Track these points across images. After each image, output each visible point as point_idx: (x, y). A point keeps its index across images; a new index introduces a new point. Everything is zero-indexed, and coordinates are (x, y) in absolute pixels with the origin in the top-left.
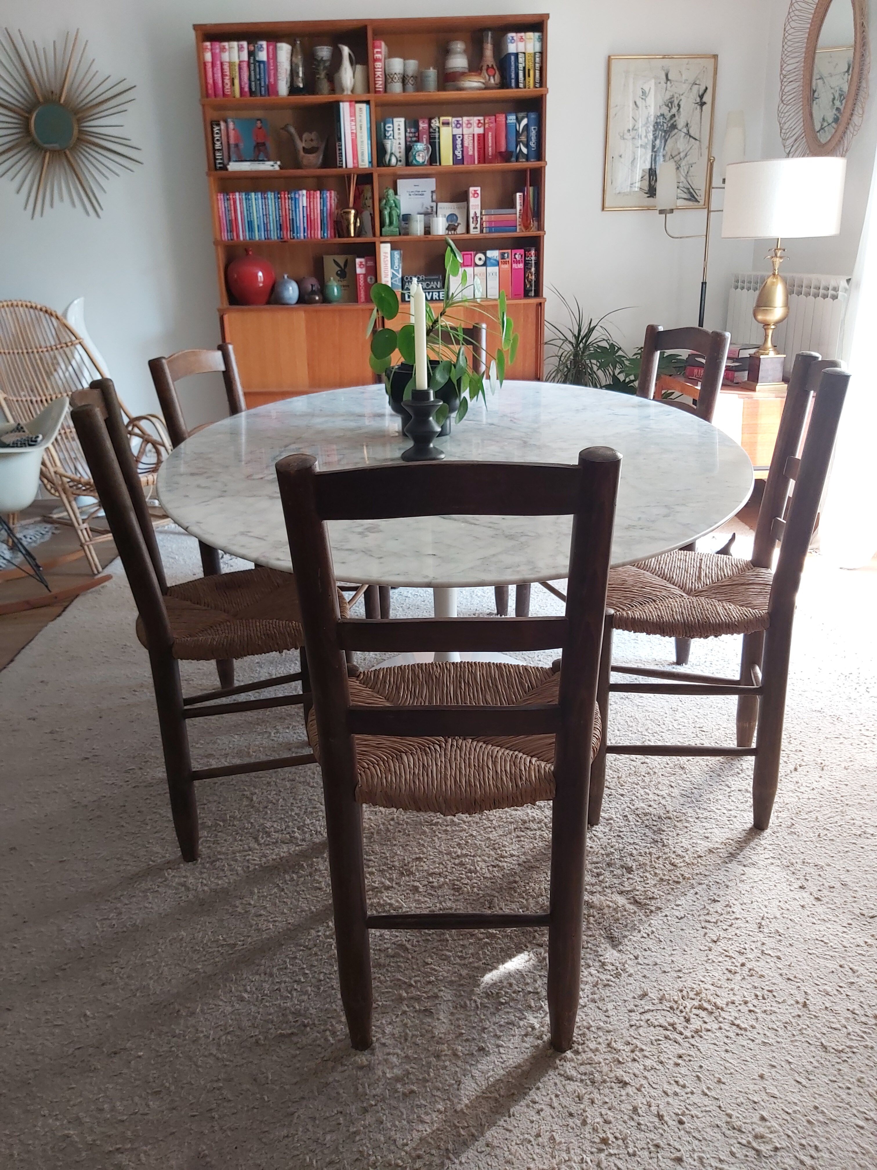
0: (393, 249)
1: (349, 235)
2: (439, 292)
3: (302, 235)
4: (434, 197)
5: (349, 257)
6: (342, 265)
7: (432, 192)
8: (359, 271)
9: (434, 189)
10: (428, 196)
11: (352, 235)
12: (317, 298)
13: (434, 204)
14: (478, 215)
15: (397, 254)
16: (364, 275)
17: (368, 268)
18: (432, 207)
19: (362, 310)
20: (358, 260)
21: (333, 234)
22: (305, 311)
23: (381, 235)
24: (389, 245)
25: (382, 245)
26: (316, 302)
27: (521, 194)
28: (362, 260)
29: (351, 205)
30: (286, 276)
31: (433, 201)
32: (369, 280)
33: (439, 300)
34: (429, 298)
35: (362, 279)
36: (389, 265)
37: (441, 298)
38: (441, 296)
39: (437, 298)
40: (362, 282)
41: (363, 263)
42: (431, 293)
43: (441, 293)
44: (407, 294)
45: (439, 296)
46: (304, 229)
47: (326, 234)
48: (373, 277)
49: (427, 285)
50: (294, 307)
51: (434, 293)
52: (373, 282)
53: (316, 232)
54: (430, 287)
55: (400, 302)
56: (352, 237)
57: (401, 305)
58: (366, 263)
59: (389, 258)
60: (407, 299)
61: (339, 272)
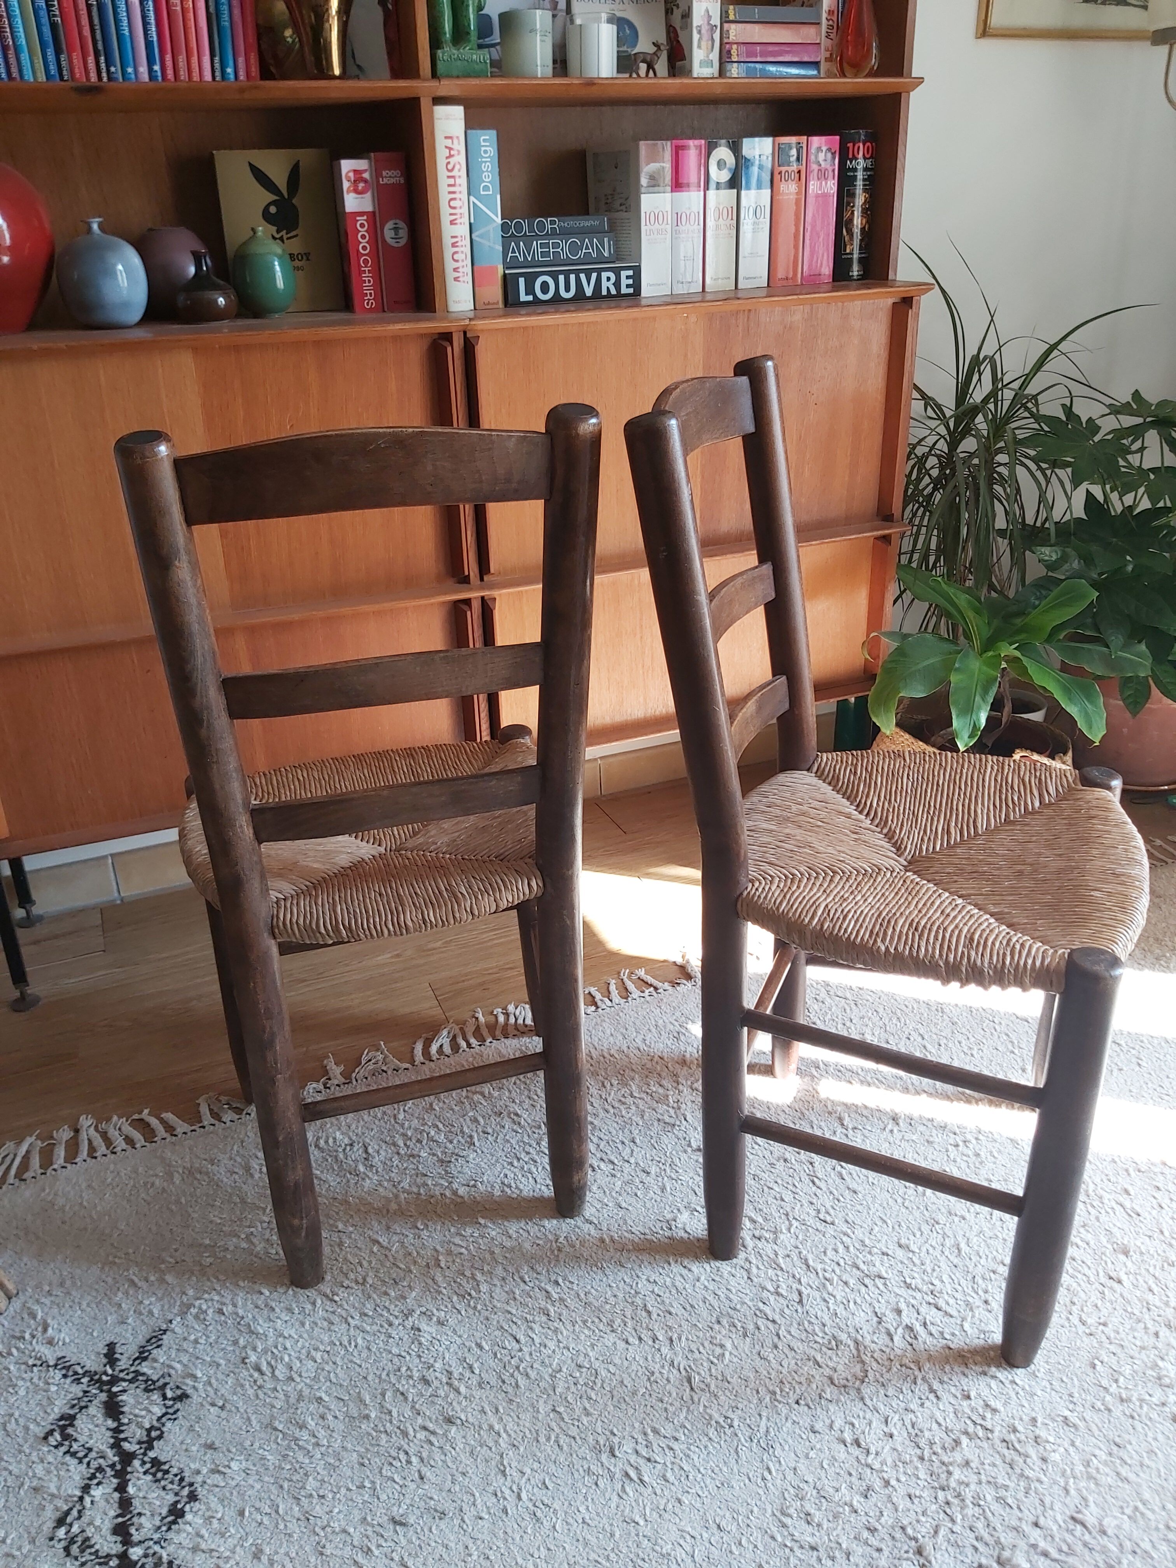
0: (471, 123)
1: (322, 71)
2: (617, 272)
3: (143, 69)
5: (306, 156)
8: (353, 202)
11: (337, 72)
12: (221, 301)
14: (716, 20)
15: (487, 142)
16: (371, 216)
17: (382, 194)
19: (396, 338)
20: (347, 166)
21: (255, 70)
22: (195, 350)
23: (434, 75)
24: (457, 112)
25: (440, 111)
26: (218, 315)
28: (361, 164)
30: (95, 227)
32: (388, 234)
33: (619, 295)
34: (589, 292)
35: (363, 231)
36: (463, 181)
37: (624, 290)
38: (624, 282)
39: (613, 291)
40: (364, 243)
41: (366, 175)
42: (594, 276)
43: (624, 274)
44: (522, 281)
45: (617, 284)
46: (148, 44)
47: (230, 70)
48: (402, 224)
49: (574, 249)
50: (141, 334)
51: (604, 275)
52: (403, 242)
53: (194, 60)
54: (582, 254)
55: (501, 305)
56: (335, 77)
57: (505, 316)
58: (377, 174)
59: (462, 158)
60: (524, 297)
61: (273, 210)
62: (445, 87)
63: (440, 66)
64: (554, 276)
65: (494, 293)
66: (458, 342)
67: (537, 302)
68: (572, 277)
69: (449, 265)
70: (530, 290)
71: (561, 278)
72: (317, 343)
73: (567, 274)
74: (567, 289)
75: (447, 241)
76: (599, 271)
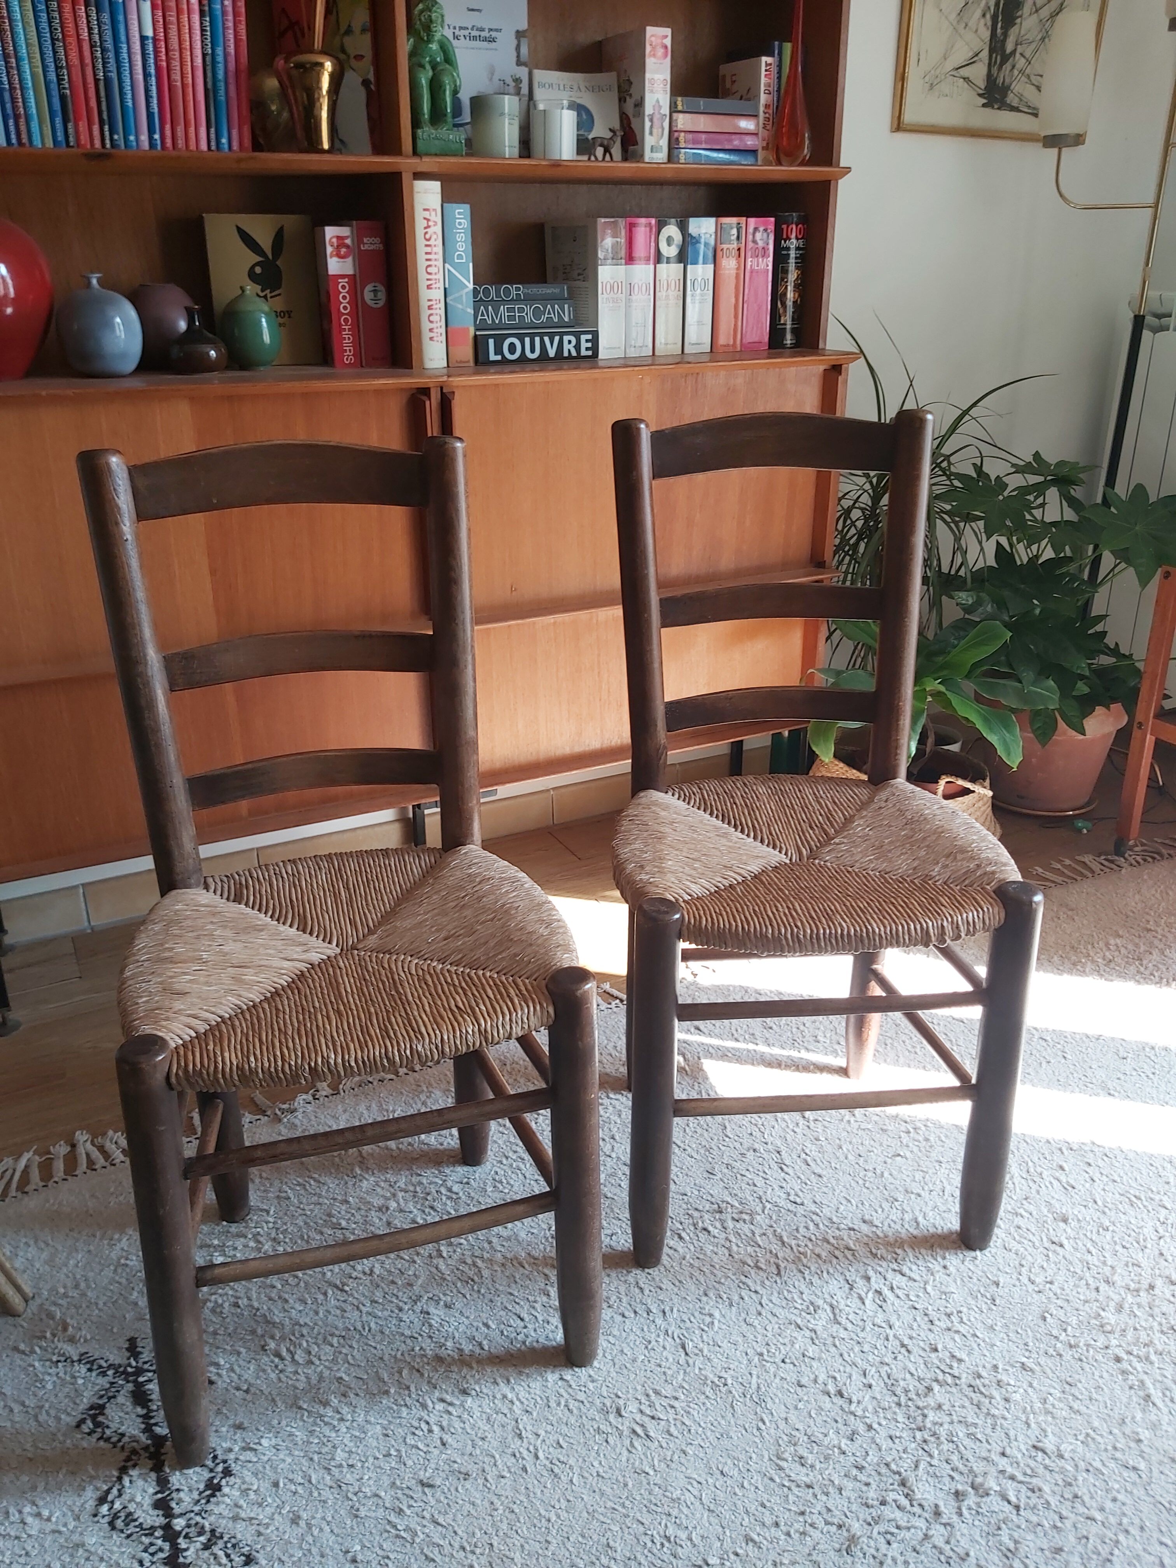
0: (447, 197)
1: (313, 145)
2: (577, 335)
3: (144, 138)
4: (524, 50)
5: (291, 222)
6: (266, 243)
7: (519, 34)
8: (335, 266)
9: (523, 25)
10: (506, 42)
11: (326, 146)
12: (213, 353)
13: (523, 72)
14: (666, 110)
15: (461, 215)
16: (352, 278)
17: (363, 259)
18: (518, 81)
19: (379, 392)
20: (330, 232)
21: (247, 142)
22: (192, 399)
23: (415, 153)
24: (435, 186)
25: (420, 185)
27: (769, 60)
29: (318, 43)
30: (94, 281)
31: (519, 63)
32: (368, 295)
33: (579, 357)
34: (552, 353)
35: (344, 292)
36: (439, 249)
37: (584, 353)
38: (584, 345)
39: (574, 353)
40: (345, 303)
41: (348, 241)
42: (557, 338)
43: (584, 338)
44: (491, 342)
45: (578, 347)
46: (150, 115)
47: (224, 141)
48: (380, 287)
49: (537, 313)
50: (137, 383)
51: (566, 338)
52: (381, 303)
53: (192, 130)
54: (544, 318)
55: (472, 364)
56: (323, 151)
57: (476, 373)
58: (360, 241)
59: (438, 229)
60: (493, 357)
61: (258, 270)
62: (426, 164)
63: (420, 144)
64: (521, 338)
65: (466, 352)
66: (435, 396)
67: (505, 361)
68: (537, 339)
69: (425, 325)
70: (499, 350)
71: (527, 340)
72: (305, 395)
73: (532, 336)
74: (533, 351)
75: (424, 304)
76: (561, 335)
